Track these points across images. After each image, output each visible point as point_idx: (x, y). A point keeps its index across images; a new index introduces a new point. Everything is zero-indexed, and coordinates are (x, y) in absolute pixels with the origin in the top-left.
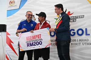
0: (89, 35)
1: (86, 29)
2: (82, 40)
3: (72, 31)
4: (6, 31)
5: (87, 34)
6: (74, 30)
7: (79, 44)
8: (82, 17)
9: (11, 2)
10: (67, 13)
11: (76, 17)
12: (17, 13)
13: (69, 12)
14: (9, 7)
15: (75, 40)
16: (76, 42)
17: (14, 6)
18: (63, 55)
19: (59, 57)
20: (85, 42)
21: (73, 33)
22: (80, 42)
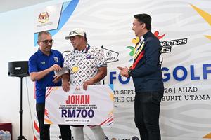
0: (198, 78)
1: (192, 67)
2: (185, 90)
3: (164, 72)
5: (193, 78)
6: (167, 70)
7: (178, 98)
8: (183, 42)
15: (170, 91)
16: (172, 94)
20: (190, 93)
21: (165, 75)
22: (180, 94)
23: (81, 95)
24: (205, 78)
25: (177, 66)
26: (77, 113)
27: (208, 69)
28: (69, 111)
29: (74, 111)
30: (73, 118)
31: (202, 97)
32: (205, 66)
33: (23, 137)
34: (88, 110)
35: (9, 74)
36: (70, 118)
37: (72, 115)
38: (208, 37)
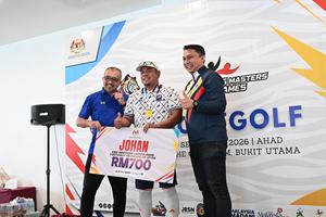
0: (284, 125)
1: (275, 110)
2: (266, 141)
3: (238, 117)
4: (64, 122)
5: (277, 125)
6: (242, 114)
7: (257, 152)
8: (264, 76)
9: (75, 45)
10: (221, 67)
11: (248, 79)
12: (91, 72)
13: (228, 65)
14: (70, 57)
15: (246, 142)
16: (249, 147)
17: (83, 55)
18: (209, 182)
19: (201, 189)
20: (274, 145)
21: (239, 121)
22: (260, 146)
23: (138, 140)
24: (293, 124)
25: (255, 108)
26: (130, 163)
27: (296, 112)
28: (122, 159)
29: (127, 160)
30: (125, 169)
31: (289, 150)
32: (292, 109)
33: (51, 206)
34: (144, 160)
35: (32, 121)
36: (121, 169)
37: (124, 165)
38: (295, 69)
